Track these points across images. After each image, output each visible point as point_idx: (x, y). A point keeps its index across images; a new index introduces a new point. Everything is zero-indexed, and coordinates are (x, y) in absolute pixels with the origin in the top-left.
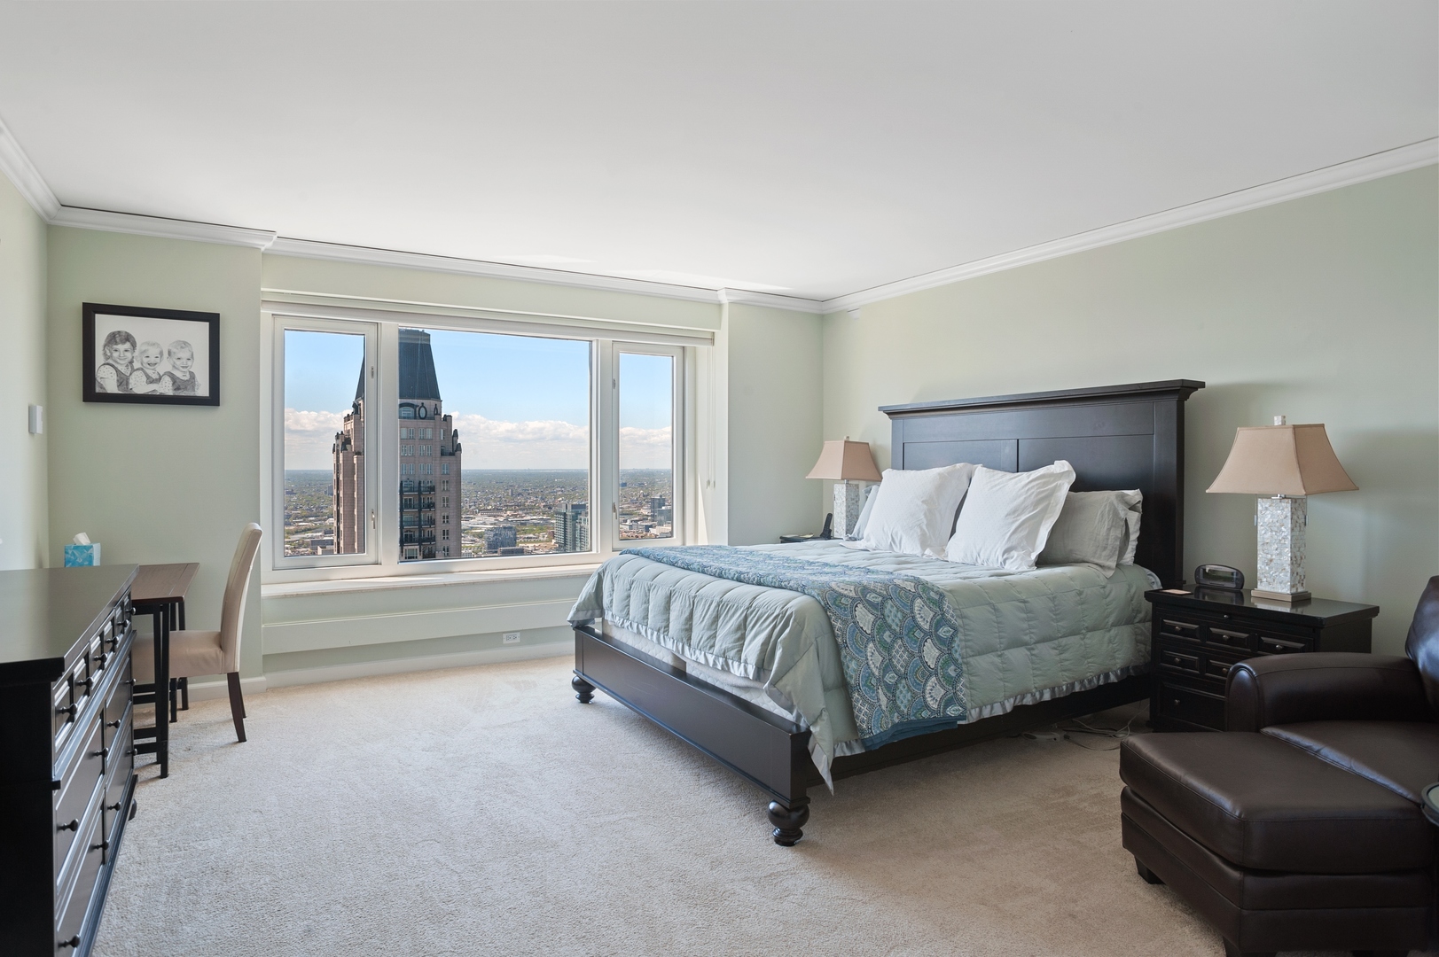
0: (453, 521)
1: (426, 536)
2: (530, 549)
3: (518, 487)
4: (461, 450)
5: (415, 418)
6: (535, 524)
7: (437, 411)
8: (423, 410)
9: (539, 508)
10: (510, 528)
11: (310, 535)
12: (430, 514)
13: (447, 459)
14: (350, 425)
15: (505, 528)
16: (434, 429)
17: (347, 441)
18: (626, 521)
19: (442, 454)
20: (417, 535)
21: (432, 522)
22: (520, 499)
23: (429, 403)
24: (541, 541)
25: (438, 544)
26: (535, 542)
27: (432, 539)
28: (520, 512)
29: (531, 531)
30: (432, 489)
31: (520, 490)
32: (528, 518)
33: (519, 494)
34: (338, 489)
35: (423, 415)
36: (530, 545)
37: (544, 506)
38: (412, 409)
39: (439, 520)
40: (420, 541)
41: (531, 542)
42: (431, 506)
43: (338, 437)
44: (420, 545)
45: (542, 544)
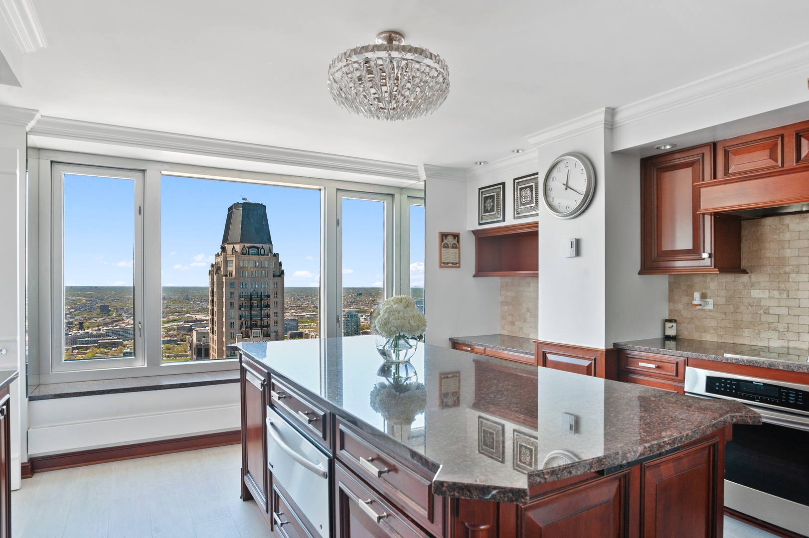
0: (280, 315)
1: (265, 324)
2: (306, 332)
3: (297, 296)
4: (284, 274)
5: (258, 255)
6: (309, 318)
7: (270, 251)
8: (262, 250)
9: (310, 308)
10: (295, 320)
11: (176, 323)
12: (267, 311)
13: (277, 279)
14: (220, 259)
15: (291, 320)
16: (269, 261)
17: (219, 268)
18: (362, 316)
19: (274, 276)
20: (259, 324)
21: (268, 316)
22: (299, 303)
23: (266, 246)
24: (312, 328)
25: (272, 329)
26: (308, 328)
27: (268, 326)
28: (299, 311)
29: (306, 322)
30: (268, 296)
31: (298, 297)
32: (304, 314)
33: (298, 300)
34: (213, 296)
35: (262, 253)
36: (306, 330)
37: (313, 307)
38: (256, 250)
39: (272, 315)
40: (262, 327)
41: (306, 328)
42: (268, 306)
43: (212, 266)
44: (261, 329)
45: (313, 330)
